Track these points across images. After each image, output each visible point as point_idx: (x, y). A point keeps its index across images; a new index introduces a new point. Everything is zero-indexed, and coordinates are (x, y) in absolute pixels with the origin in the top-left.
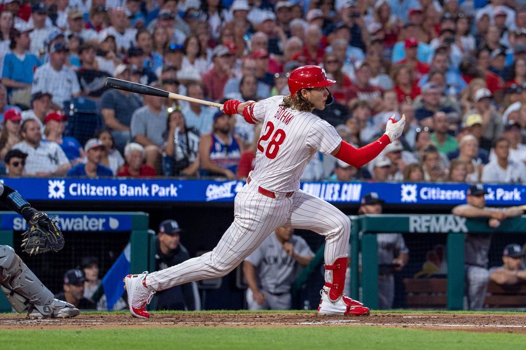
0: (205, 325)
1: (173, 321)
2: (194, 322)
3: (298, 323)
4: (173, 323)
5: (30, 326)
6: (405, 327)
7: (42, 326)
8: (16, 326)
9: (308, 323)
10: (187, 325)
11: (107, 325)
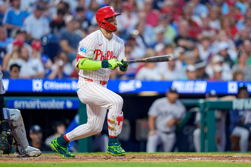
0: (123, 160)
1: (105, 158)
2: (117, 159)
3: (174, 160)
4: (105, 159)
5: (27, 161)
6: (234, 162)
7: (34, 161)
8: (20, 161)
9: (180, 160)
10: (113, 160)
11: (69, 160)
